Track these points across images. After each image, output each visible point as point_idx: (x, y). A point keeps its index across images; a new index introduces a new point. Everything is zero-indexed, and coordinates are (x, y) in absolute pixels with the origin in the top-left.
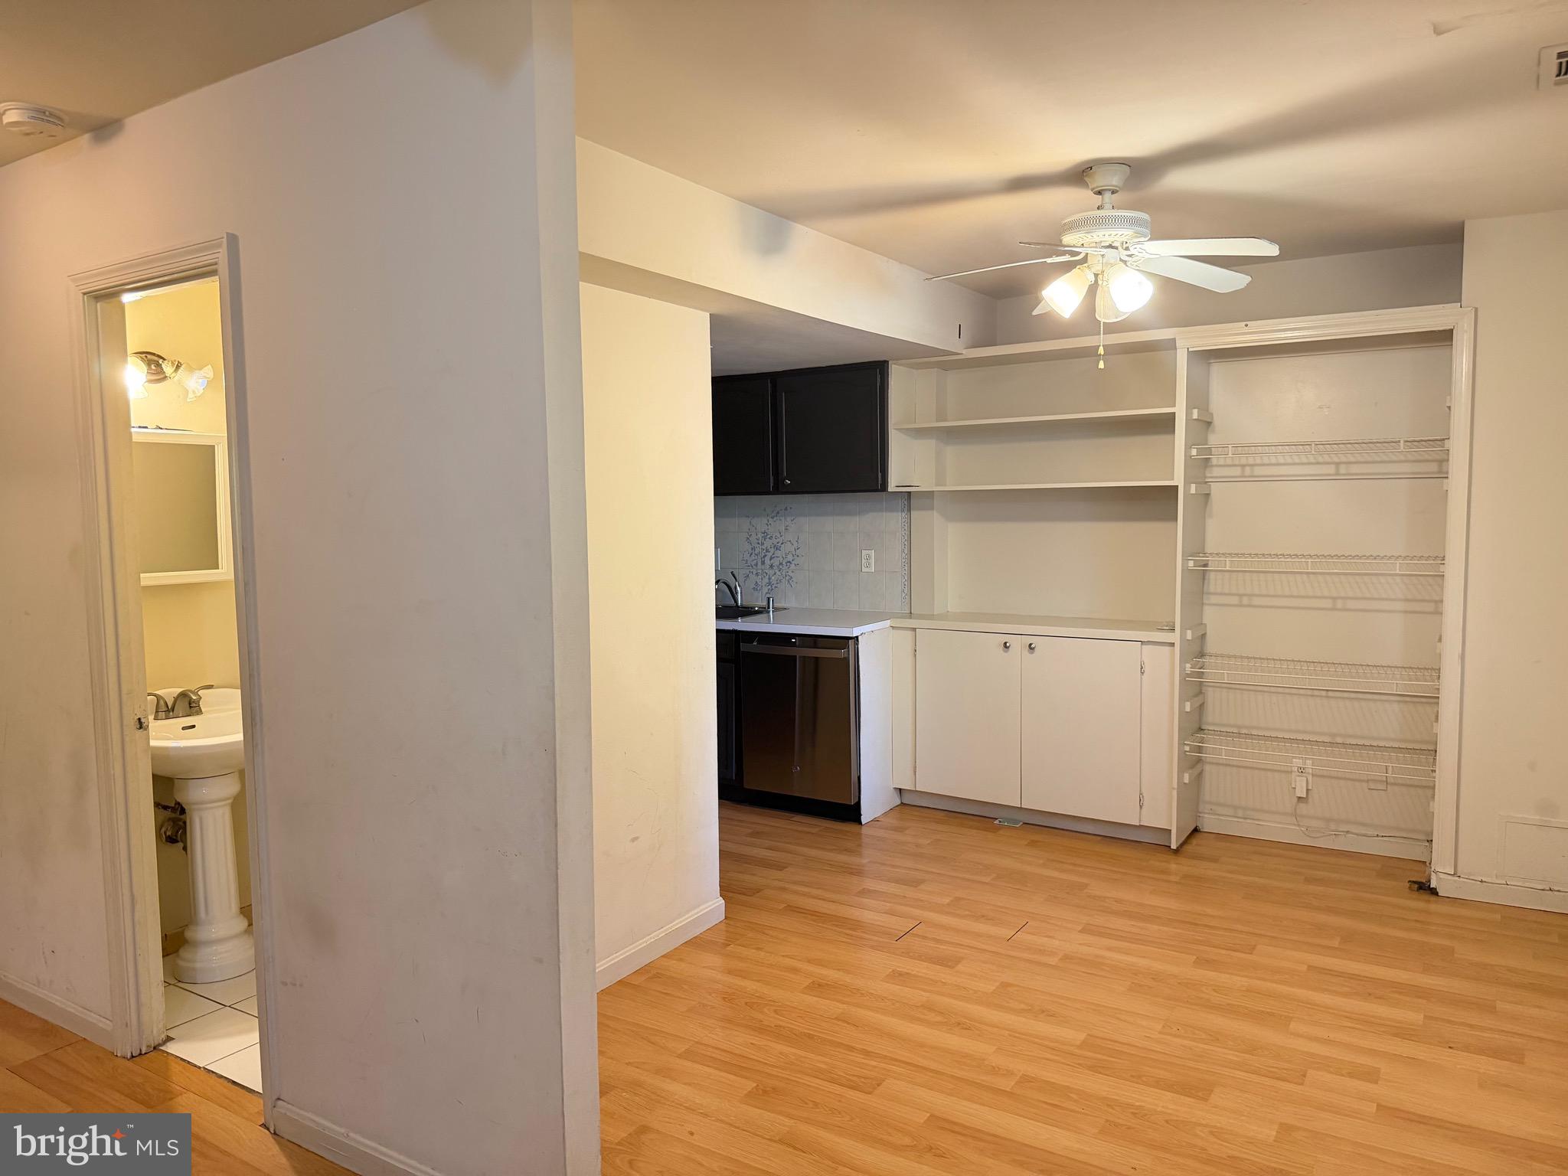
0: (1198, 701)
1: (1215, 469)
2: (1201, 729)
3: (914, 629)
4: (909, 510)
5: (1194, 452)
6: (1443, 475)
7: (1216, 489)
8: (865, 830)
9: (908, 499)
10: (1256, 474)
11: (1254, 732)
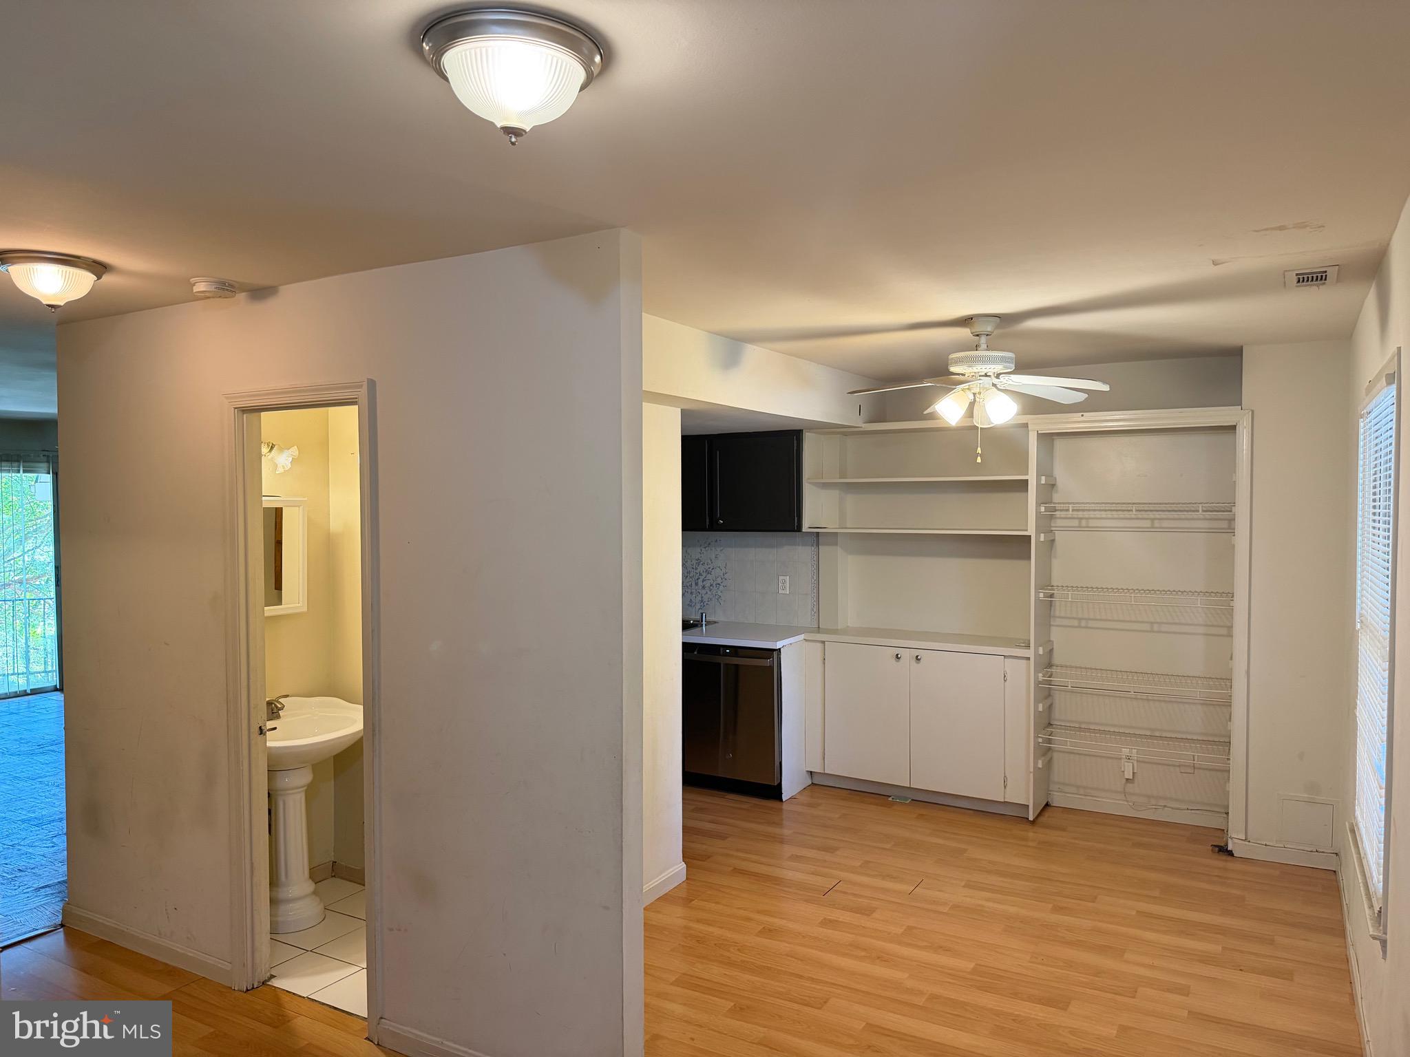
0: (1048, 702)
1: (1058, 521)
2: (1050, 724)
3: (823, 642)
4: (818, 545)
5: (1043, 509)
6: (1231, 530)
7: (1059, 536)
8: (785, 806)
9: (817, 538)
10: (1090, 525)
11: (1092, 727)
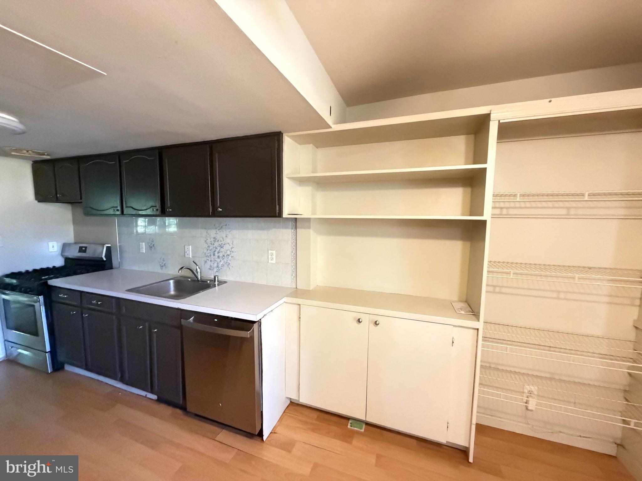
3: (299, 305)
4: (296, 228)
8: (264, 449)
9: (295, 222)
10: (510, 213)
11: (500, 367)
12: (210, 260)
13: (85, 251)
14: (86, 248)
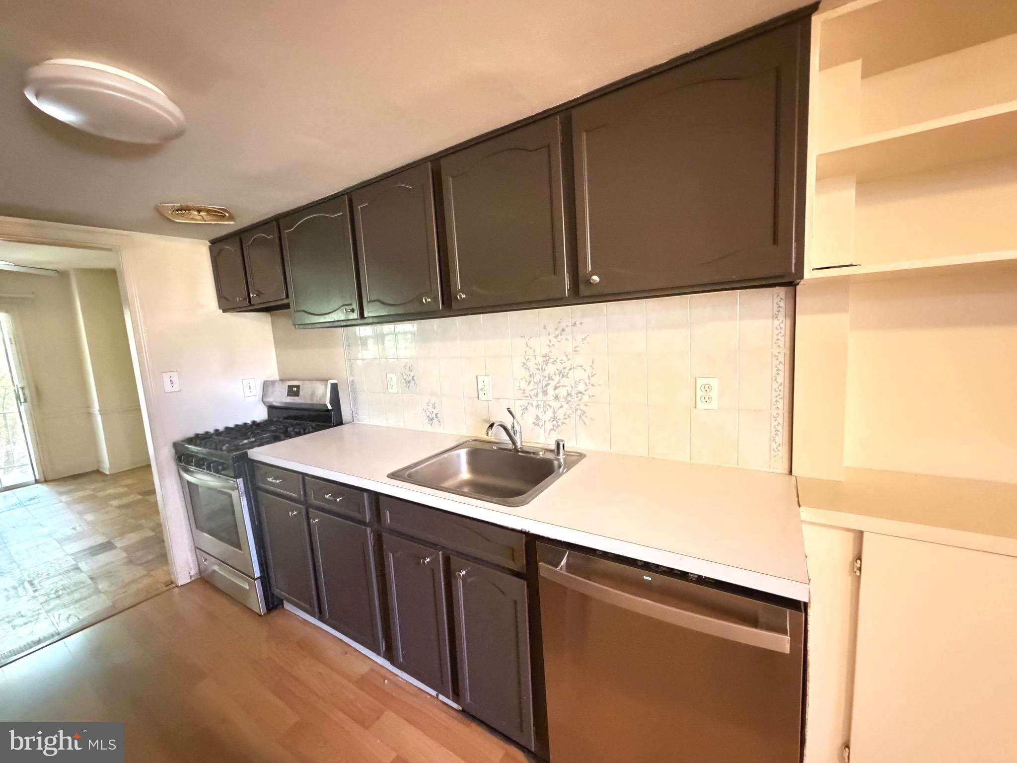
12: (535, 404)
13: (297, 394)
14: (298, 387)
